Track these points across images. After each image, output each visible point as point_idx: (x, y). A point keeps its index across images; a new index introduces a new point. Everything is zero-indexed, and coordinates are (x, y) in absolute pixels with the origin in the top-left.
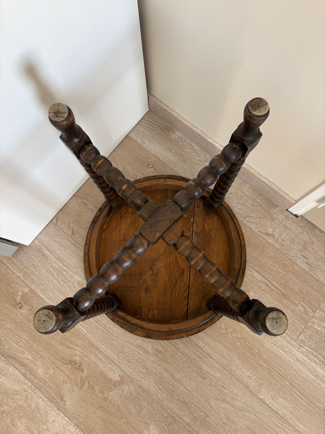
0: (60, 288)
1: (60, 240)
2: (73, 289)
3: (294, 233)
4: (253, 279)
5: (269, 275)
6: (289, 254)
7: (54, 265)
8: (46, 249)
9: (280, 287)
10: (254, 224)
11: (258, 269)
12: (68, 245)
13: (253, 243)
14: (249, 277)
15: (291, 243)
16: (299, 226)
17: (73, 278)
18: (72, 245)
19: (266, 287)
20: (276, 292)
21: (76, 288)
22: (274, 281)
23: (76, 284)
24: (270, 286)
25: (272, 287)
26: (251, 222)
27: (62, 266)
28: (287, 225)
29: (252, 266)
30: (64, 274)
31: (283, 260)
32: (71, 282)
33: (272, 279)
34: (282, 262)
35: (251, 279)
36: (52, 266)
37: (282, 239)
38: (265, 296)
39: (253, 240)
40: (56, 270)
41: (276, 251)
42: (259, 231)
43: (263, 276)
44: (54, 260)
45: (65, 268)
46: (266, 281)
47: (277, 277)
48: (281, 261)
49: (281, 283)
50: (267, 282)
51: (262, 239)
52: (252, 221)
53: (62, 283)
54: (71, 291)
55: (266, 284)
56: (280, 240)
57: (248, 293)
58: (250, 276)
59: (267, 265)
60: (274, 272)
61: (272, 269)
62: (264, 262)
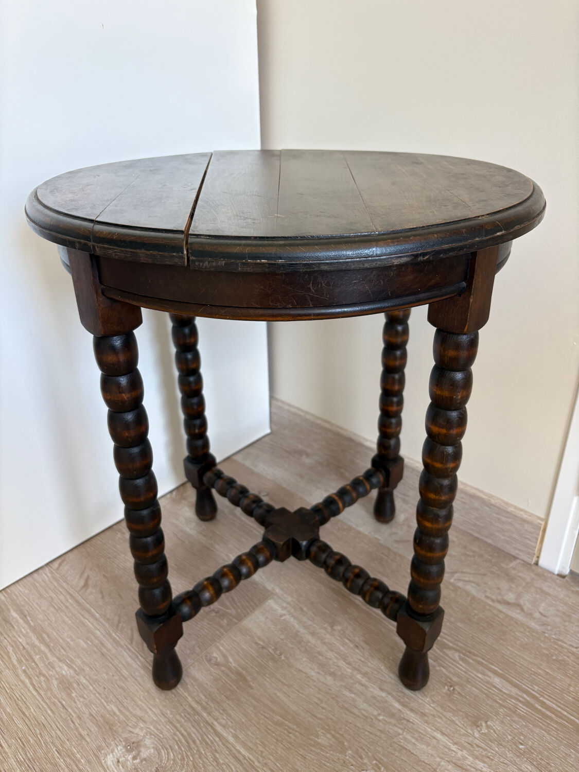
0: (13, 687)
1: (54, 595)
2: (42, 693)
3: (566, 604)
4: (491, 691)
5: (530, 683)
6: (566, 641)
7: (20, 640)
8: (16, 611)
9: (565, 711)
10: (473, 584)
11: (500, 669)
12: (68, 604)
13: (476, 617)
14: (482, 685)
15: (565, 621)
16: (573, 592)
17: (53, 668)
18: (75, 606)
19: (530, 710)
20: (557, 722)
21: (51, 690)
22: (546, 697)
23: (55, 683)
24: (539, 707)
25: (543, 710)
26: (465, 581)
27: (37, 642)
28: (546, 589)
29: (484, 662)
30: (36, 660)
31: (556, 653)
32: (44, 676)
33: (539, 692)
34: (554, 658)
35: (485, 689)
36: (15, 642)
37: (540, 613)
38: (532, 731)
39: (476, 611)
40: (20, 651)
41: (534, 634)
42: (487, 597)
43: (516, 686)
44: (25, 630)
45: (43, 648)
46: (525, 696)
47: (551, 687)
48: (552, 656)
49: (566, 702)
50: (528, 699)
51: (495, 612)
52: (467, 579)
53: (23, 677)
54: (37, 697)
55: (527, 704)
56: (537, 615)
57: (486, 722)
58: (483, 682)
59: (519, 663)
60: (539, 677)
61: (533, 671)
62: (511, 656)
